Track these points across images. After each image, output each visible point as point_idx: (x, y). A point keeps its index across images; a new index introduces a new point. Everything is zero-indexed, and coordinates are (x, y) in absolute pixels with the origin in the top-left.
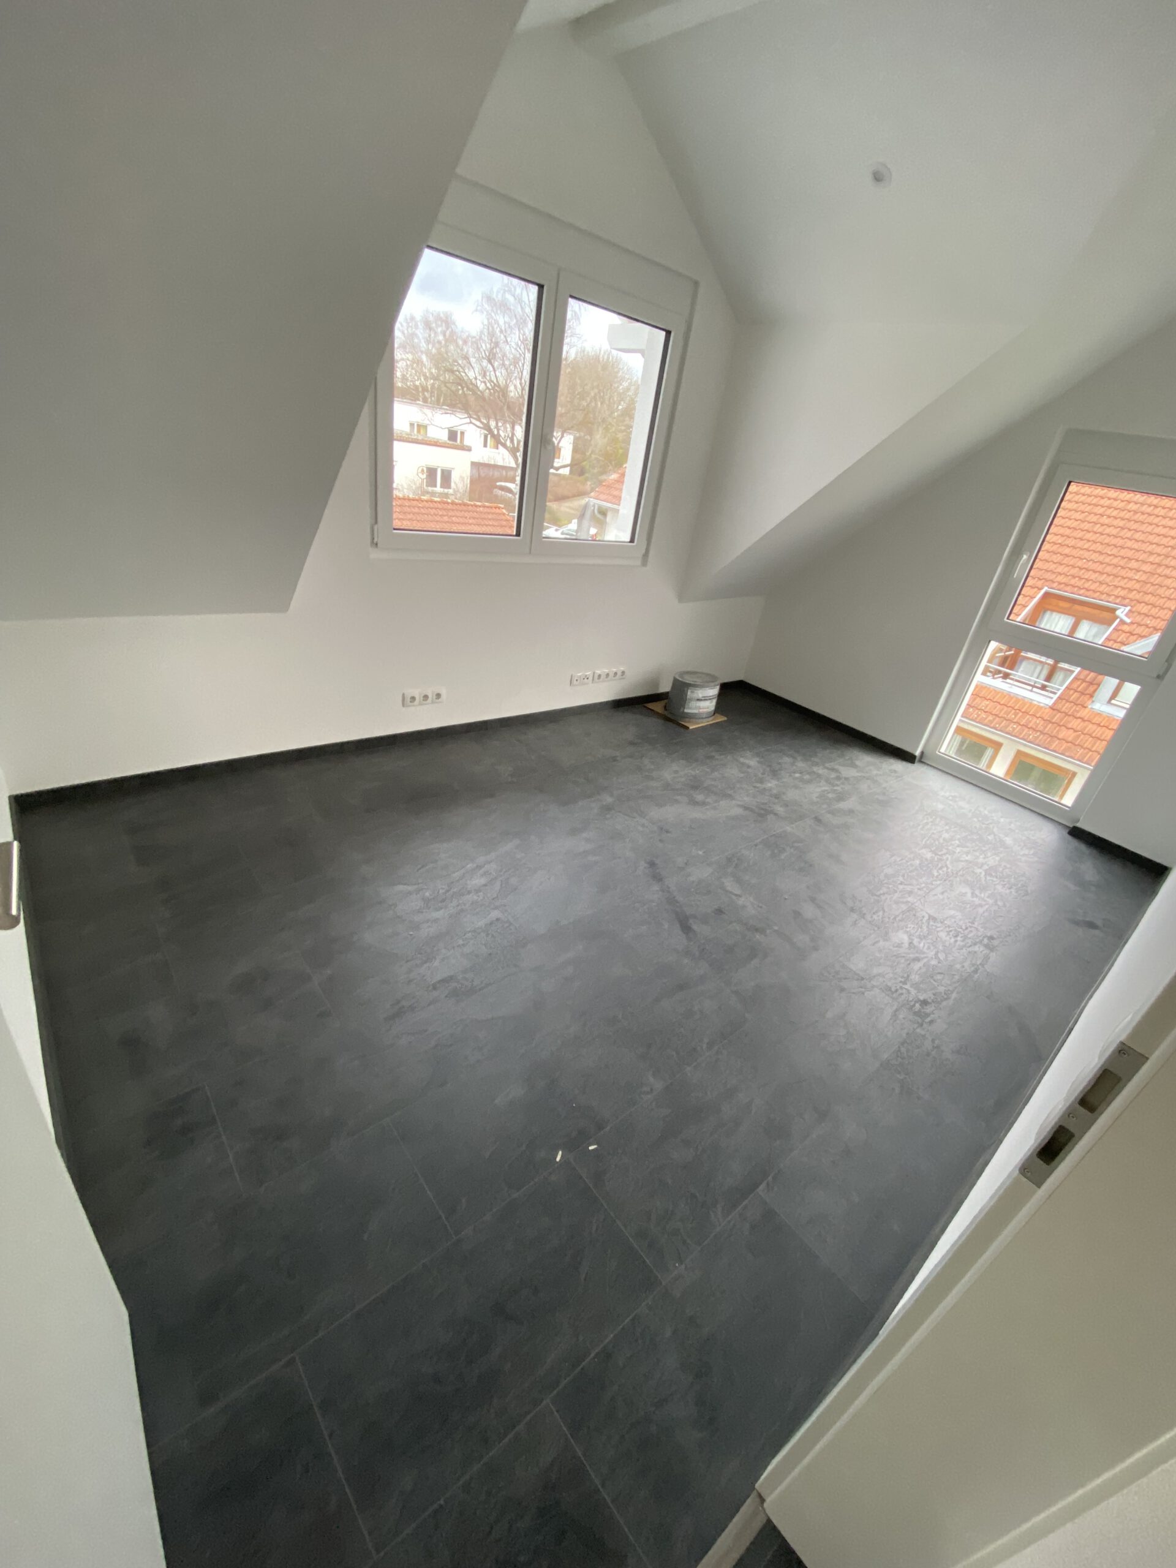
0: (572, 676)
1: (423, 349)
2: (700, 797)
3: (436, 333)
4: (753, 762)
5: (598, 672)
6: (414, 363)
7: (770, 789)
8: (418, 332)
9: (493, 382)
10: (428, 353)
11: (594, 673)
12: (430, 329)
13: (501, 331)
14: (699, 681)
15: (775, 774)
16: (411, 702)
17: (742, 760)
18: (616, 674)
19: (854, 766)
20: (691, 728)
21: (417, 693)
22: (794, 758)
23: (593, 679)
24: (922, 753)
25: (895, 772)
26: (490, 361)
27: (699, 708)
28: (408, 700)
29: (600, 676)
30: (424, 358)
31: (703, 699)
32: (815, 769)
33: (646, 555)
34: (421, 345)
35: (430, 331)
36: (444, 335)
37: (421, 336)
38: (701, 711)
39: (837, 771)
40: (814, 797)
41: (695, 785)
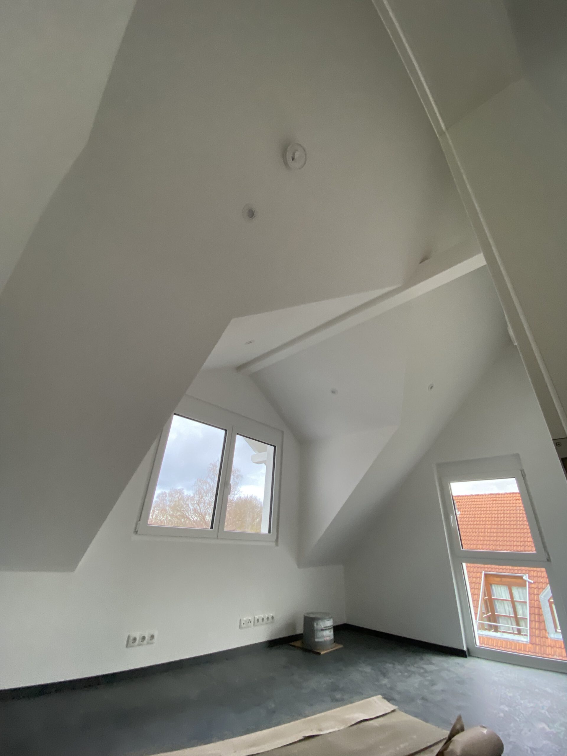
0: (240, 620)
1: (168, 505)
2: (338, 696)
3: (175, 498)
4: (368, 669)
5: (257, 617)
6: (162, 511)
7: (385, 685)
8: (166, 498)
9: (199, 513)
10: (170, 506)
11: (254, 618)
12: (172, 496)
13: (204, 492)
14: (318, 616)
15: (384, 675)
16: (133, 643)
17: (360, 669)
18: (268, 618)
19: (431, 663)
20: (322, 653)
21: (138, 635)
22: (394, 664)
23: (254, 624)
24: (468, 649)
25: (458, 664)
26: (198, 504)
27: (323, 637)
28: (131, 641)
29: (258, 620)
30: (168, 508)
31: (324, 629)
32: (409, 668)
33: (277, 541)
34: (167, 503)
35: (172, 497)
36: (178, 498)
37: (167, 499)
38: (325, 639)
39: (423, 668)
40: (416, 685)
41: (335, 688)
